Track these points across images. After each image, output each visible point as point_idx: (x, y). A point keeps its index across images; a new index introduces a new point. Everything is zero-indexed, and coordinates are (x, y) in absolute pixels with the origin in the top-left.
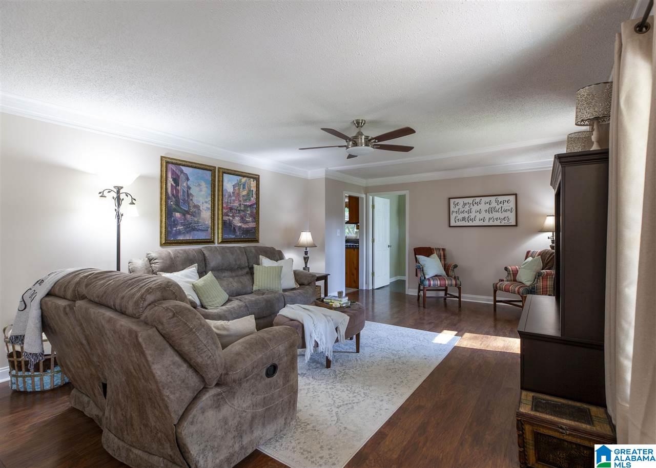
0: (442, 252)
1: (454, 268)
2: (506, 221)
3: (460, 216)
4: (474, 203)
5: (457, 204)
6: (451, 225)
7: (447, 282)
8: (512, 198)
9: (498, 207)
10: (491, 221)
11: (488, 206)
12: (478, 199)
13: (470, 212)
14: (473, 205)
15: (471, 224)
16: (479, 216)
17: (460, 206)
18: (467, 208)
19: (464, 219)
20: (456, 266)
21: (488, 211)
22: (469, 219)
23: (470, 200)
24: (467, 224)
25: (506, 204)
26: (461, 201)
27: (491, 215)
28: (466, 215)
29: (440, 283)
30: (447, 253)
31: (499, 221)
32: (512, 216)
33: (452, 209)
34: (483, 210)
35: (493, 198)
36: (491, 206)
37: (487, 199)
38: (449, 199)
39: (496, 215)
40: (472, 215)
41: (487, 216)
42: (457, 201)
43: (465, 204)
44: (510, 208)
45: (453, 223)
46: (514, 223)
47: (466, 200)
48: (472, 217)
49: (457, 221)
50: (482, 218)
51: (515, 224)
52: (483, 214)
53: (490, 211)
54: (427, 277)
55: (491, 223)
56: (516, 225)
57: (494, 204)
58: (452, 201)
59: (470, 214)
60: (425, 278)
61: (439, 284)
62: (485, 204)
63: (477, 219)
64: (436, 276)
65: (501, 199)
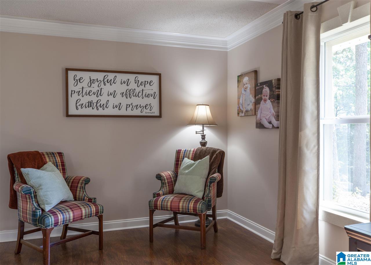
0: (58, 159)
1: (85, 184)
2: (148, 111)
3: (85, 100)
4: (106, 80)
5: (80, 80)
6: (70, 113)
7: (84, 212)
8: (155, 79)
9: (138, 90)
10: (129, 109)
11: (124, 88)
12: (111, 76)
13: (99, 93)
14: (105, 84)
15: (101, 112)
16: (113, 101)
17: (85, 84)
18: (95, 88)
19: (90, 104)
20: (87, 181)
21: (126, 94)
22: (98, 105)
23: (100, 76)
24: (95, 112)
25: (148, 86)
26: (86, 76)
27: (129, 101)
28: (94, 98)
29: (74, 216)
30: (65, 159)
31: (140, 109)
32: (155, 103)
33: (71, 87)
34: (118, 92)
35: (132, 77)
36: (130, 87)
37: (125, 77)
38: (67, 70)
39: (135, 101)
40: (103, 99)
41: (125, 101)
42: (79, 74)
43: (92, 81)
44: (152, 92)
45: (72, 111)
46: (157, 113)
47: (95, 76)
48: (103, 102)
49: (79, 107)
50: (117, 103)
51: (158, 115)
52: (119, 99)
53: (128, 94)
54: (47, 208)
55: (129, 112)
56: (160, 116)
57: (133, 85)
58: (71, 74)
59: (100, 97)
60: (43, 210)
61: (72, 218)
62: (121, 84)
63: (110, 105)
64: (62, 202)
65: (142, 78)
